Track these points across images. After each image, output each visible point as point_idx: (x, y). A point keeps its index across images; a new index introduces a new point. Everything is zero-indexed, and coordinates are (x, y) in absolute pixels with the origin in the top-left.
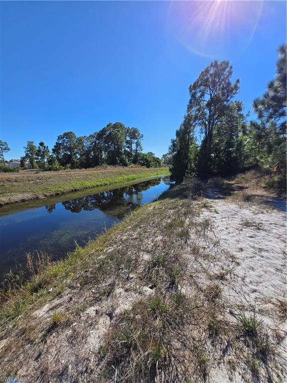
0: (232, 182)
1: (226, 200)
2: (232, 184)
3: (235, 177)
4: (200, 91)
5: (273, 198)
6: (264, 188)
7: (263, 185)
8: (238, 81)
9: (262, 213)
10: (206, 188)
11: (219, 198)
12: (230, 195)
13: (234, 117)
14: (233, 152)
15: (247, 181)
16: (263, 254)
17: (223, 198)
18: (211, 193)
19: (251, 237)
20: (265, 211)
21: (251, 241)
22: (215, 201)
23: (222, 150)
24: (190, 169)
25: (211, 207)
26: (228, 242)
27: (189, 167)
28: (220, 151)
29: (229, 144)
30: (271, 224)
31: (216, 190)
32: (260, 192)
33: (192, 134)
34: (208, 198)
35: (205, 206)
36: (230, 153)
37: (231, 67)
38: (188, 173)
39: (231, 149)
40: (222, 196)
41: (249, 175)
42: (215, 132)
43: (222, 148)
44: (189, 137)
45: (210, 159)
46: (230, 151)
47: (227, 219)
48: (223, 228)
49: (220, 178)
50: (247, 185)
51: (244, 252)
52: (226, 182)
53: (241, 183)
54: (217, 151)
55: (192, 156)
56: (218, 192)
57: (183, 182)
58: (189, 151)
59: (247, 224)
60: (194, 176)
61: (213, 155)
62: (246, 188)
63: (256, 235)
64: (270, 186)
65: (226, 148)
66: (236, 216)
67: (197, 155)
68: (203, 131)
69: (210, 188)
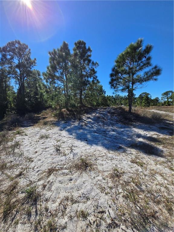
0: (39, 115)
1: (34, 126)
2: (39, 117)
3: (41, 112)
4: (10, 55)
5: (57, 121)
6: (54, 117)
7: (53, 115)
8: (35, 59)
9: (51, 129)
10: (23, 121)
11: (30, 126)
12: (37, 123)
13: (36, 78)
14: (38, 98)
15: (47, 114)
16: (47, 150)
17: (32, 126)
18: (26, 123)
19: (43, 143)
20: (52, 128)
21: (42, 146)
22: (27, 128)
23: (32, 97)
24: (10, 109)
25: (23, 132)
26: (29, 151)
27: (9, 107)
28: (31, 97)
29: (36, 93)
30: (53, 134)
31: (30, 121)
32: (52, 119)
33: (8, 83)
34: (22, 127)
35: (19, 133)
36: (37, 99)
37: (30, 50)
38: (8, 111)
39: (37, 96)
40: (33, 124)
41: (48, 110)
42: (26, 85)
43: (32, 95)
44: (6, 85)
45: (25, 102)
46: (37, 98)
47: (32, 137)
48: (28, 144)
49: (32, 114)
50: (47, 116)
51: (37, 153)
52: (36, 115)
53: (44, 115)
54: (29, 97)
55: (11, 99)
56: (31, 122)
57: (5, 118)
58: (7, 95)
59: (42, 137)
60: (14, 113)
61: (27, 99)
62: (46, 118)
63: (45, 142)
64: (56, 116)
65: (34, 95)
66: (38, 134)
67: (15, 98)
68: (17, 83)
69: (25, 120)
